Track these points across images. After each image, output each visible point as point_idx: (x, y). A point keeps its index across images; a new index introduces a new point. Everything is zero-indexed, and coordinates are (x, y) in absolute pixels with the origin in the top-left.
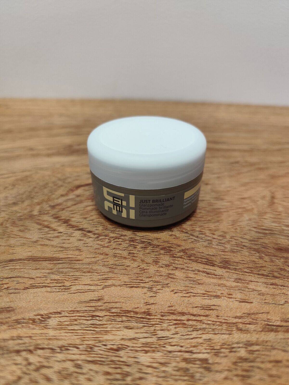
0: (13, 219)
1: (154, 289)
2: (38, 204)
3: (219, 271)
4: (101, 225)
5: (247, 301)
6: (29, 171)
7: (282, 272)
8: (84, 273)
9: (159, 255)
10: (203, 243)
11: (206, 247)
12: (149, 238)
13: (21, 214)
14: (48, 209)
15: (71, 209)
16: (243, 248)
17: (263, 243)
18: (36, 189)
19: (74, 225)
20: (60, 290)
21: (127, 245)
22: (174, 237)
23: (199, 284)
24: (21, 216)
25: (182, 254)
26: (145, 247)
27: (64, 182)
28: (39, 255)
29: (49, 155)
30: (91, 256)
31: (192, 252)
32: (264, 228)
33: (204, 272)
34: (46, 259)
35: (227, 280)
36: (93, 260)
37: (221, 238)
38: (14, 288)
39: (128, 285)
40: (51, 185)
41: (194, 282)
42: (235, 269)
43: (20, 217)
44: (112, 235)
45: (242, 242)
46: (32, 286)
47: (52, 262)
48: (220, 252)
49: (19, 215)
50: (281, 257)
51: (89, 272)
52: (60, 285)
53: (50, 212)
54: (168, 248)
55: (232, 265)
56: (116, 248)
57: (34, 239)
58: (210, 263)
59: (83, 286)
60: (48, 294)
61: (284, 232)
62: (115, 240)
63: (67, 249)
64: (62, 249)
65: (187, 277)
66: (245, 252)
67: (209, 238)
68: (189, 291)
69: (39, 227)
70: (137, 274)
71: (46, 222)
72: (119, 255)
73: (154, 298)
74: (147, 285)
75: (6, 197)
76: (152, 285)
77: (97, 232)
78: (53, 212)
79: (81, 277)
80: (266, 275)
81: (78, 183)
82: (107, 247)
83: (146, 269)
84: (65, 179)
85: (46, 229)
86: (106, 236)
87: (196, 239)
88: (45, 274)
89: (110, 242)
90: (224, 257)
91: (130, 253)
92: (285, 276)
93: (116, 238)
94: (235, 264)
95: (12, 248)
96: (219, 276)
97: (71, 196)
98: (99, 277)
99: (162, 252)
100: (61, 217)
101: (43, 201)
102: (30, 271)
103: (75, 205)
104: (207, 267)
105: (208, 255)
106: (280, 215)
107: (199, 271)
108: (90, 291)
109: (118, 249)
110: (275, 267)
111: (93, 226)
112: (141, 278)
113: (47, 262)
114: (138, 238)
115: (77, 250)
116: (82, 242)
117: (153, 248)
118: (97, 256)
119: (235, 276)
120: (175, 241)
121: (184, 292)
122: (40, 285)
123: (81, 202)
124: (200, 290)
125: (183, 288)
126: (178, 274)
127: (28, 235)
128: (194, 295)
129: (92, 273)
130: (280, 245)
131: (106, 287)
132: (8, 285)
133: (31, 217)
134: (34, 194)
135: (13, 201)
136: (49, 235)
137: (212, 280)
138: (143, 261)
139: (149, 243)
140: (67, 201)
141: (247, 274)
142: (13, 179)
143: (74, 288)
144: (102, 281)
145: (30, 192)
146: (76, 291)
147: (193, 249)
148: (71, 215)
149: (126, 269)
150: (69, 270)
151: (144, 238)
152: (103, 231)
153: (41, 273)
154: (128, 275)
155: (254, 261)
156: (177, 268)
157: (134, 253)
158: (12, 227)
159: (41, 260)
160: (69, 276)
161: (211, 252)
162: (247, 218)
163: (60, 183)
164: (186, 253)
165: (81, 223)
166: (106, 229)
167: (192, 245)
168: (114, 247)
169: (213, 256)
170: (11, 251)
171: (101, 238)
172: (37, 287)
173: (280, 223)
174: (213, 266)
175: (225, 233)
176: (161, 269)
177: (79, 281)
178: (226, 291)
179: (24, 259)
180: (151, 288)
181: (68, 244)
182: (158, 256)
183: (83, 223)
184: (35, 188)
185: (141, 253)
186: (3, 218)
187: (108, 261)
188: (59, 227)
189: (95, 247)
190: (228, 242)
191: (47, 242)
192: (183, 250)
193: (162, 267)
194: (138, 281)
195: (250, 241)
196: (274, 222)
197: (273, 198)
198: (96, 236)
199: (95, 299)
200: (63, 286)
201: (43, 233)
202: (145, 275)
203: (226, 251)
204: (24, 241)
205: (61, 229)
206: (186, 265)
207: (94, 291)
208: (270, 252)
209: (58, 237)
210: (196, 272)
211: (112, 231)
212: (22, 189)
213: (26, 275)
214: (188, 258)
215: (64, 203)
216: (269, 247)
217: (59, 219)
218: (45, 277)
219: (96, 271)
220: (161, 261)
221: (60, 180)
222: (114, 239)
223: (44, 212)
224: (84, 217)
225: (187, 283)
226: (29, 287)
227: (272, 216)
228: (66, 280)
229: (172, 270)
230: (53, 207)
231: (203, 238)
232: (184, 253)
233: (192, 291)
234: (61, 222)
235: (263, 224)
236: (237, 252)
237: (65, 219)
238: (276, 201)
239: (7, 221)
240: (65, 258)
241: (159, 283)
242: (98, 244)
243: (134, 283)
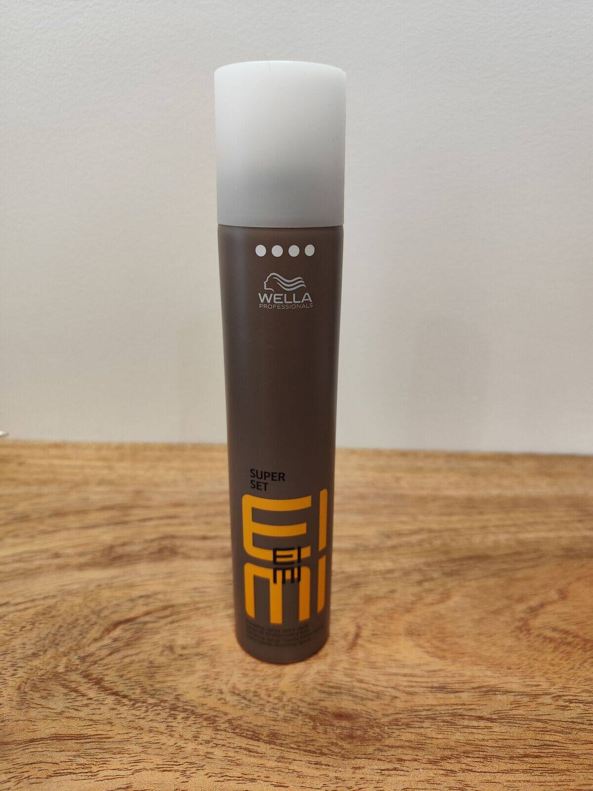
0: (33, 680)
1: (188, 773)
2: (65, 655)
3: (263, 747)
4: (140, 687)
5: (282, 784)
6: (54, 596)
7: (333, 748)
8: (114, 754)
9: (200, 728)
10: (254, 708)
11: (256, 714)
12: (194, 704)
13: (42, 672)
14: (77, 662)
15: (104, 662)
16: (298, 715)
17: (323, 707)
18: (62, 629)
19: (106, 688)
20: (86, 777)
21: (166, 715)
22: (223, 701)
23: (238, 765)
24: (43, 675)
25: (227, 725)
26: (187, 718)
27: (99, 616)
28: (64, 731)
29: (81, 567)
30: (124, 732)
31: (239, 722)
32: (331, 684)
33: (246, 749)
34: (72, 737)
35: (269, 760)
36: (125, 736)
37: (276, 701)
38: (35, 777)
39: (160, 768)
40: (81, 622)
41: (232, 762)
42: (281, 745)
43: (41, 676)
44: (151, 701)
45: (299, 706)
46: (56, 773)
47: (79, 741)
48: (271, 721)
49: (40, 673)
50: (338, 727)
51: (119, 753)
52: (87, 771)
53: (79, 667)
54: (212, 718)
55: (279, 740)
56: (153, 720)
57: (59, 710)
58: (256, 737)
59: (111, 771)
60: (73, 782)
61: (354, 690)
62: (154, 708)
63: (96, 722)
64: (90, 723)
65: (226, 756)
66: (299, 721)
67: (262, 702)
68: (225, 774)
69: (65, 691)
70: (172, 754)
71: (74, 683)
72: (155, 729)
73: (186, 784)
74: (181, 768)
75: (24, 644)
76: (186, 768)
77: (133, 697)
78: (83, 667)
79: (111, 759)
80: (313, 751)
81: (116, 618)
82: (143, 718)
83: (183, 747)
84: (100, 611)
85: (72, 695)
86: (143, 702)
87: (248, 703)
88: (70, 758)
89: (147, 711)
90: (274, 728)
91: (167, 726)
92: (333, 752)
93: (155, 705)
94: (283, 738)
95: (33, 723)
96: (261, 754)
97: (106, 641)
98: (131, 759)
99: (205, 723)
100: (92, 674)
101: (71, 649)
102: (54, 754)
103: (110, 654)
104: (251, 742)
105: (256, 726)
106: (356, 663)
107: (241, 748)
108: (119, 777)
109: (155, 720)
110: (326, 740)
111: (131, 688)
112: (175, 760)
113: (73, 741)
114: (180, 704)
115: (109, 723)
116: (115, 712)
117: (196, 719)
118: (130, 731)
119: (278, 754)
120: (223, 708)
121: (219, 775)
122: (65, 771)
123: (117, 650)
124: (236, 772)
125: (219, 771)
126: (218, 753)
127: (51, 704)
128: (229, 778)
129: (123, 754)
130: (343, 710)
131: (137, 771)
132: (29, 774)
133: (56, 676)
134: (59, 638)
135: (32, 651)
136: (77, 704)
137: (253, 760)
138: (181, 736)
139: (193, 711)
140: (100, 649)
141: (292, 750)
142: (32, 611)
143: (101, 774)
144: (133, 764)
145: (55, 634)
146: (104, 778)
147: (241, 717)
148: (104, 671)
149: (160, 748)
150: (98, 751)
151: (188, 704)
152: (140, 696)
153: (66, 756)
154: (162, 755)
155: (305, 733)
156: (217, 745)
157: (172, 726)
158: (32, 693)
159: (67, 738)
160: (97, 758)
161: (260, 721)
162: (316, 671)
163: (94, 618)
164: (232, 723)
165: (115, 684)
166: (144, 692)
167: (240, 713)
168: (151, 718)
169: (262, 726)
170: (32, 727)
171: (137, 705)
172: (61, 775)
173: (352, 676)
174: (258, 740)
175: (283, 693)
176: (200, 747)
177: (107, 765)
178: (263, 773)
179: (46, 738)
180: (185, 771)
181: (97, 716)
182: (199, 730)
183: (118, 684)
184: (61, 627)
185: (181, 726)
186: (20, 679)
187: (142, 738)
188: (89, 690)
189: (129, 719)
190: (284, 707)
191: (74, 713)
192: (229, 720)
193: (201, 744)
194: (172, 763)
195: (309, 704)
196: (346, 675)
197: (357, 636)
198: (132, 702)
199: (123, 786)
200: (90, 772)
201: (69, 701)
202: (181, 755)
203: (278, 719)
204: (47, 712)
205: (92, 694)
206: (229, 740)
207: (123, 777)
208: (327, 719)
209: (87, 705)
210: (237, 750)
211: (151, 695)
212: (44, 629)
213: (49, 760)
214: (232, 731)
215: (97, 652)
216: (328, 712)
217: (89, 678)
218: (71, 761)
219: (127, 752)
220: (201, 736)
221: (94, 612)
222: (152, 707)
223: (71, 668)
224: (121, 673)
225: (224, 764)
226: (52, 775)
227: (347, 666)
228: (93, 765)
229: (212, 747)
230: (83, 659)
231: (256, 702)
232: (230, 723)
233: (227, 774)
234: (93, 682)
235: (333, 678)
236: (290, 720)
237: (96, 678)
238: (360, 641)
239: (26, 683)
240: (94, 735)
241: (194, 765)
242: (133, 715)
243: (167, 766)
